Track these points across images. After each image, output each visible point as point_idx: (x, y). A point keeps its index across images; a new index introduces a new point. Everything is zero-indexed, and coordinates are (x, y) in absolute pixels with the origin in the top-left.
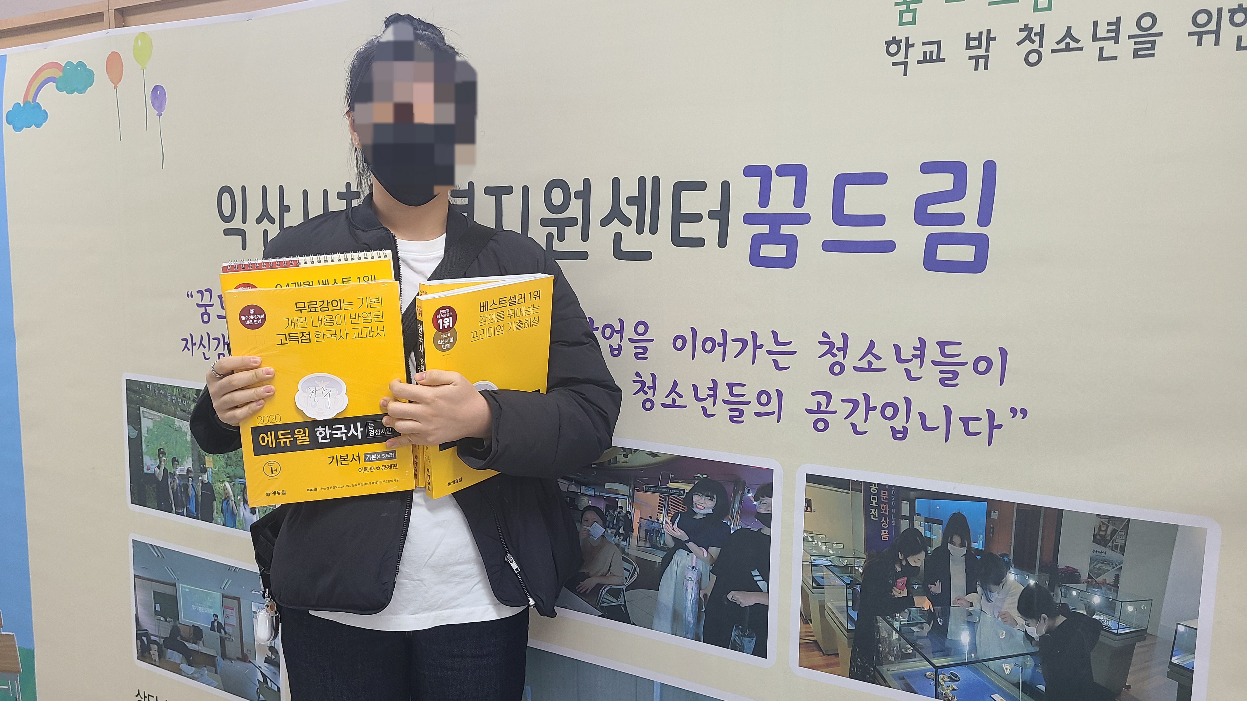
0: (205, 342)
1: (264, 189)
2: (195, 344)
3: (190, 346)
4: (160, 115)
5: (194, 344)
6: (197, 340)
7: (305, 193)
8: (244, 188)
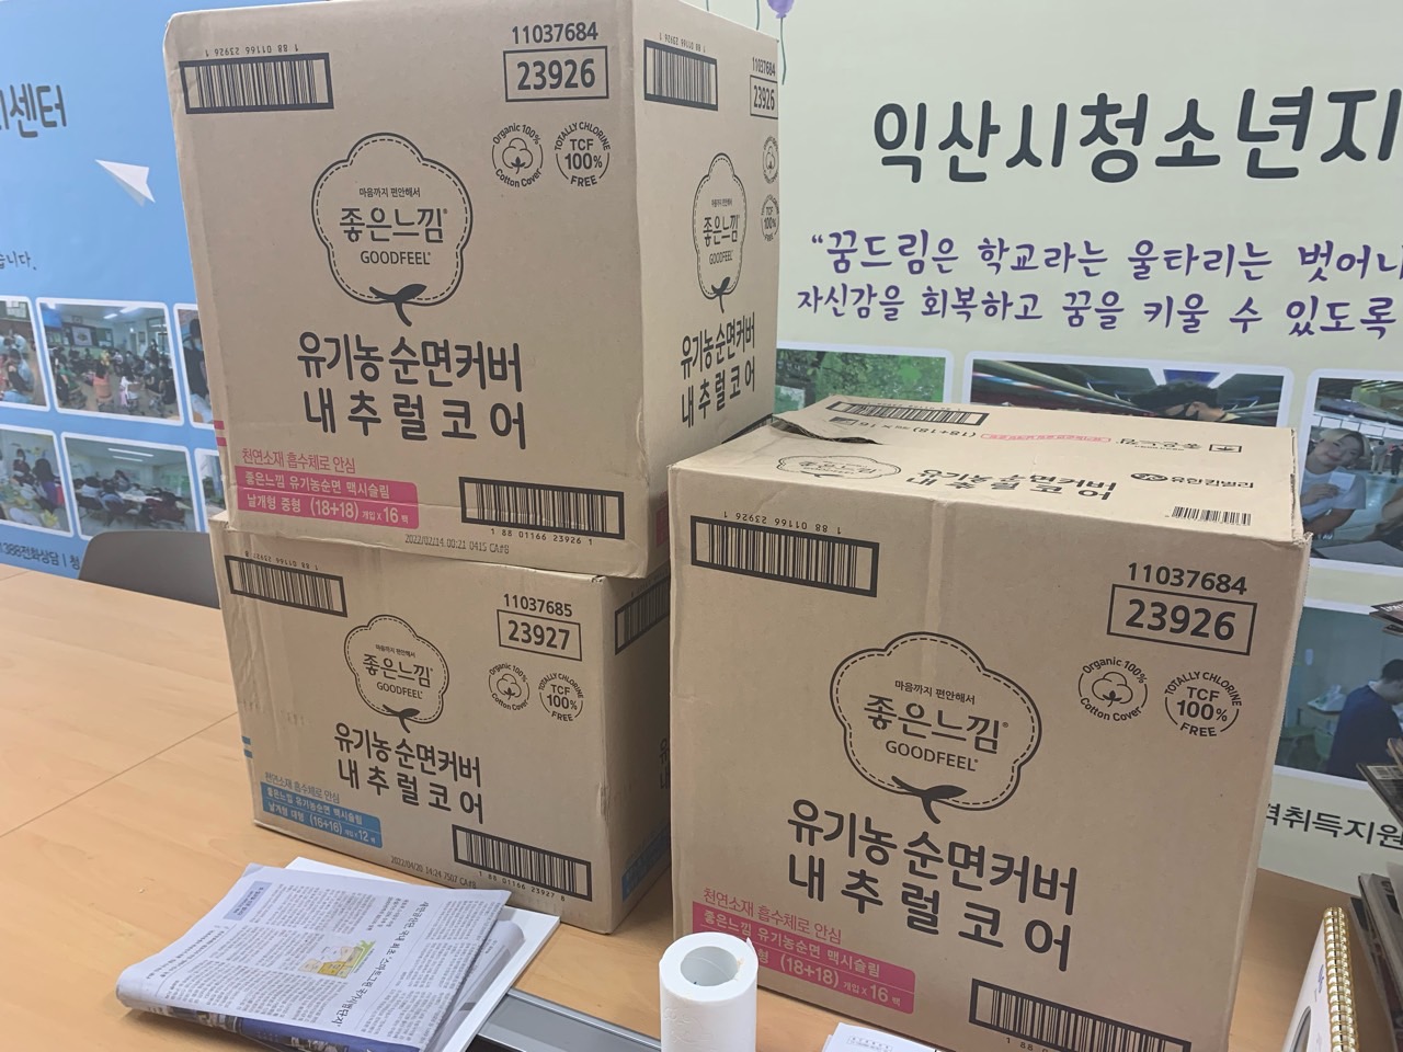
0: (839, 295)
1: (958, 107)
2: (821, 298)
3: (811, 300)
4: (782, 17)
5: (817, 298)
6: (823, 292)
7: (1027, 111)
8: (922, 108)
